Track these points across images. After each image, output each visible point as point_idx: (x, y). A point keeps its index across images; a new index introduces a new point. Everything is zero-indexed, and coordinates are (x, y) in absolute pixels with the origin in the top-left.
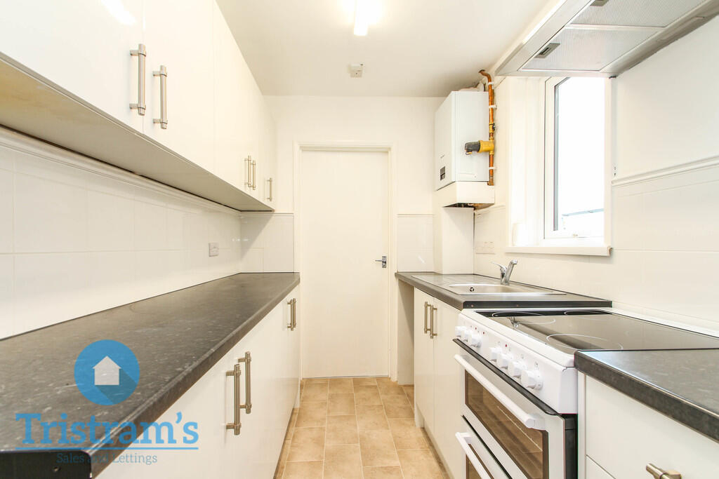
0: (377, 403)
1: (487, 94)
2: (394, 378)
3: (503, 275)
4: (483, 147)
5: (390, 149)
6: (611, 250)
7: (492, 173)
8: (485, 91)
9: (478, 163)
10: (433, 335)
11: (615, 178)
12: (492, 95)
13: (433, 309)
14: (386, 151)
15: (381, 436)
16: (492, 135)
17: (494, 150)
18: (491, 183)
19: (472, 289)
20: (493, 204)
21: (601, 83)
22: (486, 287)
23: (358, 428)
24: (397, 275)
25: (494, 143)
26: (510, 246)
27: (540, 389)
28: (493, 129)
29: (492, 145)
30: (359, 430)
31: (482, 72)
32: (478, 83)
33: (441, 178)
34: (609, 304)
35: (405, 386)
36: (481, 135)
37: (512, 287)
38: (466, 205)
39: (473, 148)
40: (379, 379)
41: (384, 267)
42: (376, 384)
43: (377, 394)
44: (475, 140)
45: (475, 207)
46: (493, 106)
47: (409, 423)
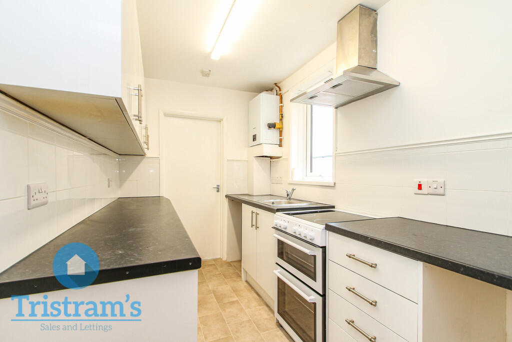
0: (218, 273)
1: (278, 97)
2: (225, 258)
3: (288, 195)
4: (277, 126)
5: (222, 120)
6: (335, 184)
7: (281, 140)
8: (277, 95)
9: (273, 134)
10: (257, 228)
11: (336, 152)
12: (281, 98)
13: (257, 214)
14: (220, 121)
15: (225, 288)
16: (281, 120)
17: (282, 128)
18: (280, 145)
19: (273, 203)
20: (281, 157)
21: (331, 110)
22: (281, 202)
23: (210, 286)
24: (226, 196)
25: (282, 124)
26: (291, 180)
27: (313, 240)
28: (282, 117)
29: (281, 125)
30: (210, 287)
31: (276, 84)
32: (273, 89)
33: (253, 141)
34: (334, 207)
35: (231, 262)
36: (275, 119)
37: (292, 201)
38: (266, 157)
39: (272, 126)
40: (215, 260)
41: (218, 191)
42: (214, 263)
43: (216, 268)
44: (272, 122)
45: (271, 158)
46: (282, 105)
47: (238, 280)
